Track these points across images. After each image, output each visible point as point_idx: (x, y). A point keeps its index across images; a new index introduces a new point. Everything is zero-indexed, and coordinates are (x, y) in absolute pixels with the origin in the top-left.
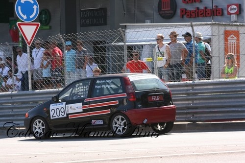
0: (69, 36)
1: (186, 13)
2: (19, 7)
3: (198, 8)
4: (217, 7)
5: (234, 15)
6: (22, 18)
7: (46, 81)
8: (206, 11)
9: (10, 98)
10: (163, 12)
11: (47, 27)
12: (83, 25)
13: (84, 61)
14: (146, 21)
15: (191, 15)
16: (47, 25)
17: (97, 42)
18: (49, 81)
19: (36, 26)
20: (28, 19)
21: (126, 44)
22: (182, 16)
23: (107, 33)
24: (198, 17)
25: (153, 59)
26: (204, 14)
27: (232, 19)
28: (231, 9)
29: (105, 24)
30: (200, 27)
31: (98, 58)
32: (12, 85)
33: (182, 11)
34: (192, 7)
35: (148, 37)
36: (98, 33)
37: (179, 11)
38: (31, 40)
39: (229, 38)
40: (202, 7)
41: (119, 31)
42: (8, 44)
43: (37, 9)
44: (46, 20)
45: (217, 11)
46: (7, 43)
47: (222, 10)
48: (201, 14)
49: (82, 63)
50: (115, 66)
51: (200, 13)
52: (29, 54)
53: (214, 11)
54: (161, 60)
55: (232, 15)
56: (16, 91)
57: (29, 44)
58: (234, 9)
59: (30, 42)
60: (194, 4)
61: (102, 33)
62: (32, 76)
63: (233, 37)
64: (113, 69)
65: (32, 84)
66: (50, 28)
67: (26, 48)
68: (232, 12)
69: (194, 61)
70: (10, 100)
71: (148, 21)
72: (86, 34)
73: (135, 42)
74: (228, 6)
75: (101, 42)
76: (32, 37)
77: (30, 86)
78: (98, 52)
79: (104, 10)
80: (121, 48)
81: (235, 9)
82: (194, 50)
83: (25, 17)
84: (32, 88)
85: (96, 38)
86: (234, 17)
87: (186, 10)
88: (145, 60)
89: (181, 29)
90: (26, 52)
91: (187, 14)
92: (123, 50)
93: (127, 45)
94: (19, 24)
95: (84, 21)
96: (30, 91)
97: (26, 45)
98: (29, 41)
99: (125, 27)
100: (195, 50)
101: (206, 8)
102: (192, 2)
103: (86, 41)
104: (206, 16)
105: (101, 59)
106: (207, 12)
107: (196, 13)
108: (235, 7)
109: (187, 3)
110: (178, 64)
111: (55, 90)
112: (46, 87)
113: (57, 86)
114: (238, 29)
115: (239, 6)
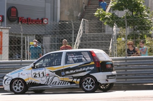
114: (2, 30)
115: (3, 17)
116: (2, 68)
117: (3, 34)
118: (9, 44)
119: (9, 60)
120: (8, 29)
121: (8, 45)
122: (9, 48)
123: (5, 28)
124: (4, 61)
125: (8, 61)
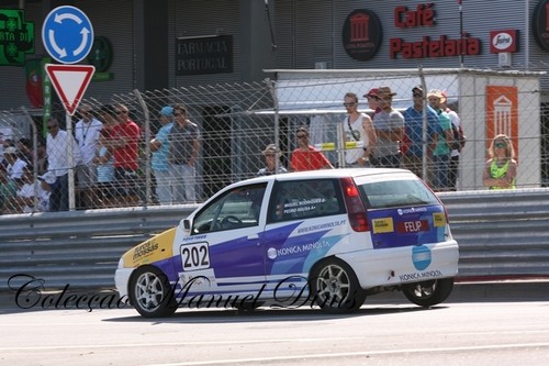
0: (158, 94)
1: (402, 48)
2: (51, 32)
3: (428, 38)
4: (468, 35)
5: (505, 54)
6: (58, 56)
7: (105, 191)
8: (445, 45)
9: (28, 226)
10: (354, 46)
11: (105, 76)
12: (180, 73)
13: (189, 148)
14: (317, 64)
15: (413, 52)
16: (104, 71)
17: (216, 108)
18: (112, 190)
19: (85, 73)
20: (70, 57)
21: (280, 112)
22: (394, 55)
23: (238, 88)
24: (428, 56)
25: (336, 145)
26: (441, 51)
27: (500, 62)
28: (499, 41)
29: (229, 69)
30: (440, 78)
31: (219, 141)
32: (32, 198)
33: (394, 43)
34: (414, 36)
35: (317, 99)
36: (220, 89)
37: (387, 44)
38: (76, 102)
39: (495, 102)
40: (436, 37)
41: (265, 85)
42: (26, 111)
43: (89, 35)
44: (102, 61)
45: (468, 44)
46: (23, 108)
47: (480, 42)
48: (435, 51)
49: (183, 153)
50: (254, 159)
51: (431, 49)
52: (70, 132)
53: (461, 45)
54: (354, 147)
55: (500, 54)
56: (41, 210)
57: (71, 111)
58: (504, 41)
59: (74, 106)
60: (420, 28)
61: (229, 88)
62: (76, 179)
63: (503, 101)
64: (251, 166)
65: (76, 196)
66: (112, 76)
67: (65, 119)
68: (500, 47)
69: (424, 150)
70: (28, 230)
71: (321, 64)
72: (193, 91)
73: (300, 109)
74: (493, 34)
75: (226, 108)
76: (78, 97)
77: (72, 201)
78: (218, 129)
79: (226, 40)
80: (269, 120)
81: (508, 40)
82: (424, 127)
83: (63, 53)
84: (77, 205)
85: (215, 100)
86: (505, 58)
87: (402, 41)
88: (318, 147)
89: (398, 81)
90: (64, 127)
91: (404, 50)
92: (273, 125)
93: (281, 115)
94: (51, 69)
95: (183, 63)
96: (72, 211)
97: (65, 112)
98: (71, 104)
99: (275, 76)
100: (428, 128)
101: (445, 37)
102: (416, 25)
103: (194, 106)
104: (445, 55)
105: (224, 145)
106: (448, 47)
107: (424, 47)
108: (507, 36)
109: (406, 26)
110: (389, 157)
111: (126, 209)
112: (107, 203)
113: (130, 201)
114: (515, 83)
115: (517, 35)
116: (522, 213)
117: (520, 96)
118: (542, 132)
119: (543, 186)
120: (538, 75)
121: (538, 135)
122: (542, 143)
123: (528, 72)
124: (526, 189)
125: (538, 189)
